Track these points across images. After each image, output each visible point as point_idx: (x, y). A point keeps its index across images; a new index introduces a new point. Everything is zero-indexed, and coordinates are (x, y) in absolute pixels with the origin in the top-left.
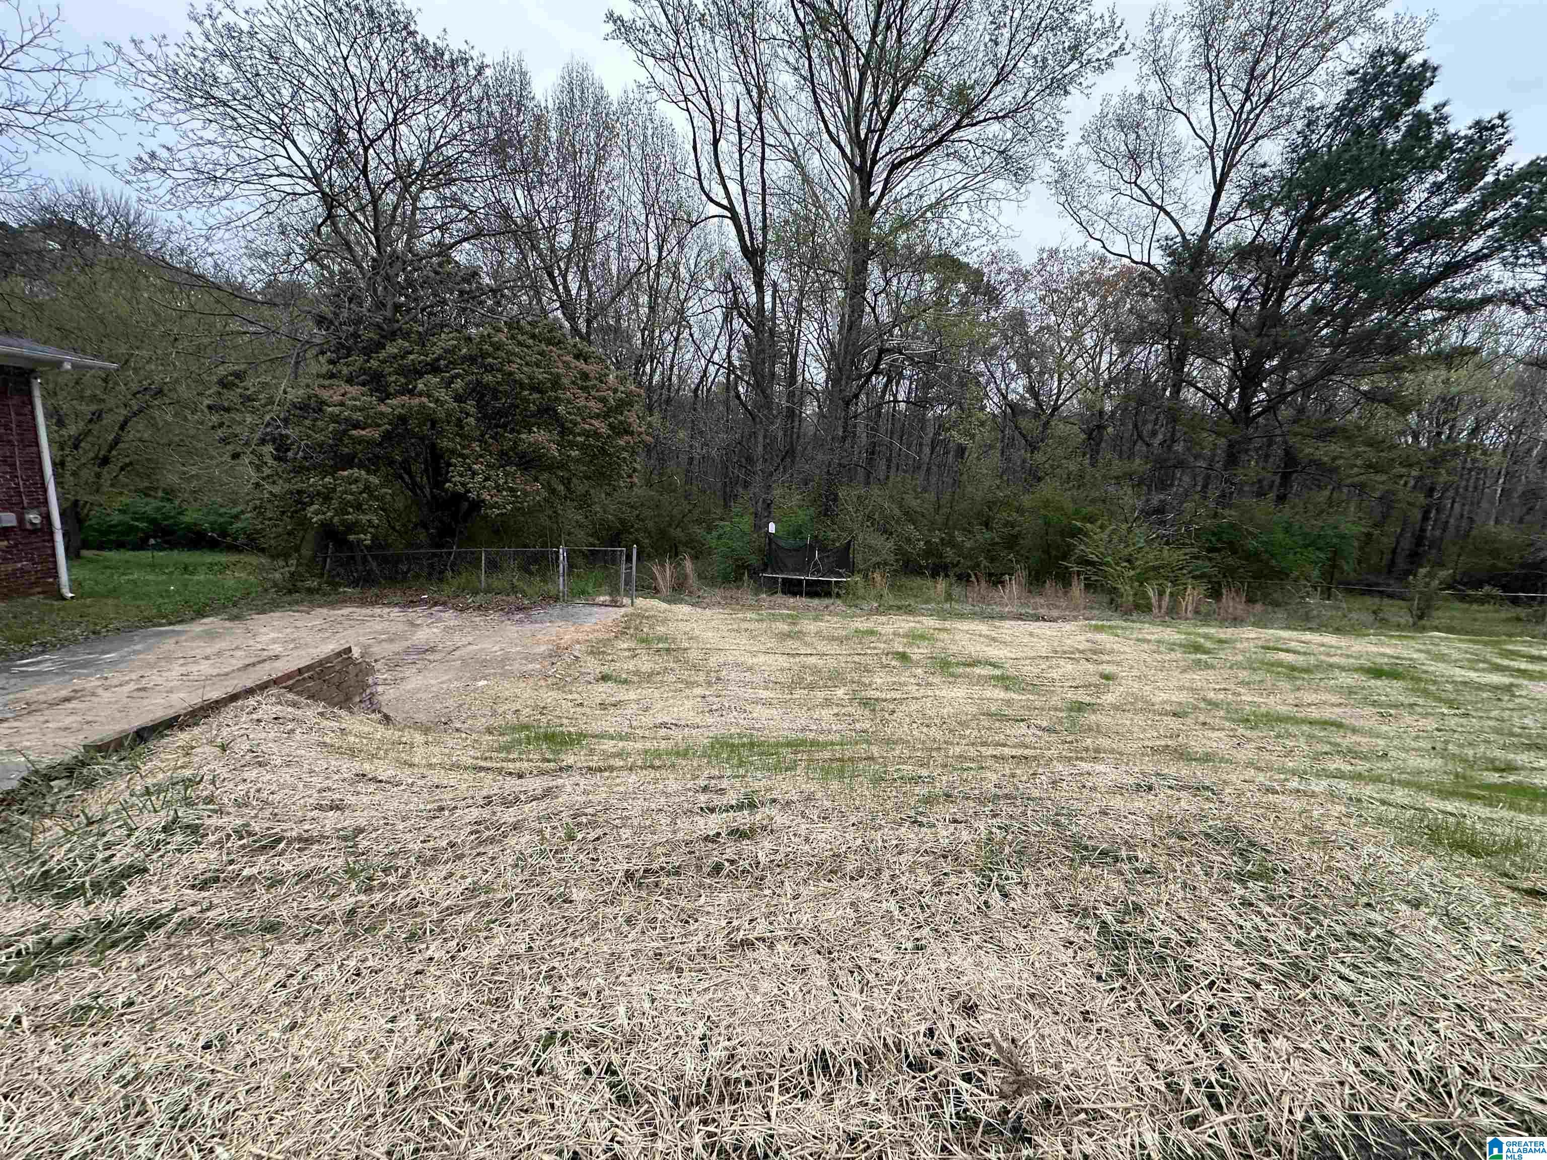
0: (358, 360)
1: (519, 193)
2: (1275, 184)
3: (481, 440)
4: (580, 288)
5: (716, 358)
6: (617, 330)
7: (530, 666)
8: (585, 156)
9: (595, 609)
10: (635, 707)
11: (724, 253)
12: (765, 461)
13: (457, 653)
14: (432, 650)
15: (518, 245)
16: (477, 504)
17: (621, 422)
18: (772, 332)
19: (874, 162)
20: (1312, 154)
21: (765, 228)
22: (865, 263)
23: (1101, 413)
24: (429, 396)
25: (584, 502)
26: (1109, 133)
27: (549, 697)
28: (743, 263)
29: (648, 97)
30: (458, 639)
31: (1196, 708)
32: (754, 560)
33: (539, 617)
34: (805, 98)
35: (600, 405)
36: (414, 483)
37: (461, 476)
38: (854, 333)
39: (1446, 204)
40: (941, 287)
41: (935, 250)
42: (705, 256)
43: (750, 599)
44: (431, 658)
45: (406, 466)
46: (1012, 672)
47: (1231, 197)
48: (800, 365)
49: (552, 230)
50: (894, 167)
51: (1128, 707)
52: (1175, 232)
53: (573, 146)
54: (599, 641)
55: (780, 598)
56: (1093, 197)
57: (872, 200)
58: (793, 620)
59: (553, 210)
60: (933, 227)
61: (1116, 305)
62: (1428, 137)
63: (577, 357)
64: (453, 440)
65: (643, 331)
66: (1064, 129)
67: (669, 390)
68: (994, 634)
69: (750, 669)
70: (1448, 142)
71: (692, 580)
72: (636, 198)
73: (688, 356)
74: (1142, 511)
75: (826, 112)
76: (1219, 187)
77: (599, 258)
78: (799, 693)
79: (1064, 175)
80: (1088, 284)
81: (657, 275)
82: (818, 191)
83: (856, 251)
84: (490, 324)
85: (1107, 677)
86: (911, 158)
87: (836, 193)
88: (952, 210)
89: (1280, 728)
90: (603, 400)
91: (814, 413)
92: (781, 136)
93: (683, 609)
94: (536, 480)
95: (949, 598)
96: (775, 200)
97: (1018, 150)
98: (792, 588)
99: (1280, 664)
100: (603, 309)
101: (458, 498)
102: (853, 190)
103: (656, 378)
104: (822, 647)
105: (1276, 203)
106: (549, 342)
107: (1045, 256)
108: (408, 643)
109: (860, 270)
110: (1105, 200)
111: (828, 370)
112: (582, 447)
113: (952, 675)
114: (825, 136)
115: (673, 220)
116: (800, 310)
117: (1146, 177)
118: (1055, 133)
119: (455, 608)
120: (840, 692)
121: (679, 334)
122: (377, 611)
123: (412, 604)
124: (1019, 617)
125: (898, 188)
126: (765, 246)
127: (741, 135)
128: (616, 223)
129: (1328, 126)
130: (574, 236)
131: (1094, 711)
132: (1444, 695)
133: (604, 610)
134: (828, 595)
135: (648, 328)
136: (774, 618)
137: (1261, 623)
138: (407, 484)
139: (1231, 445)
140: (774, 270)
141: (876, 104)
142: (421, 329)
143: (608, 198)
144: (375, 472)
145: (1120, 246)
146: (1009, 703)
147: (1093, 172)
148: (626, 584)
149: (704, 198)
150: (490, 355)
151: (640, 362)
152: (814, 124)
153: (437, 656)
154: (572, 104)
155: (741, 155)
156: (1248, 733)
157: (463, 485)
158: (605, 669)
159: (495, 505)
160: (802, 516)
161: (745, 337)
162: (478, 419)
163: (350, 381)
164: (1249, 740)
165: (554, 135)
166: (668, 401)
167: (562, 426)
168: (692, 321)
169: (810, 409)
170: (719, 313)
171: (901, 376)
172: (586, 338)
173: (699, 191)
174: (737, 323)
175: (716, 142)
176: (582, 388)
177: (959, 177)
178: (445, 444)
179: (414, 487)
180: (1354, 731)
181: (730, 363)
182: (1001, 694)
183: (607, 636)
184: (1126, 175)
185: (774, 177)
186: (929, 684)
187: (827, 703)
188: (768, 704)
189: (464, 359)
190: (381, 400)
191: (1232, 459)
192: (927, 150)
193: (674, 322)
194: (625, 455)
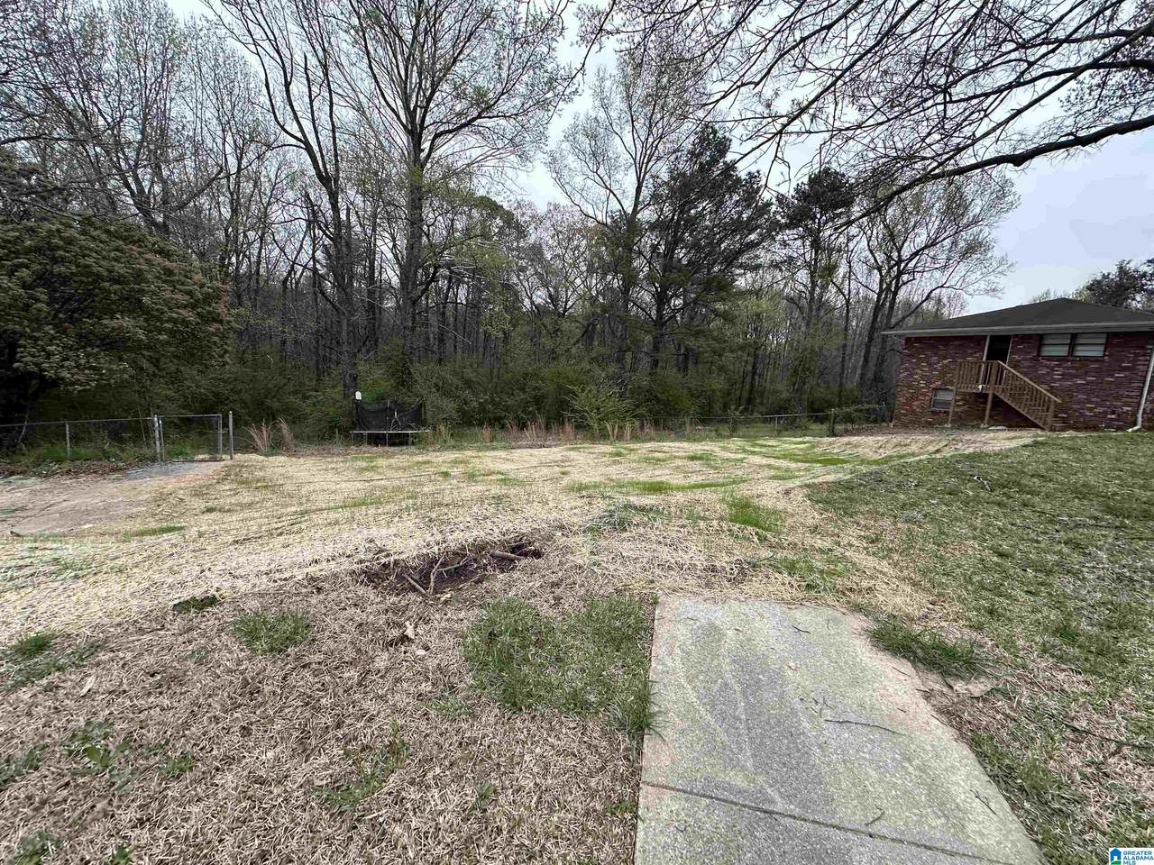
3: (55, 324)
5: (302, 257)
12: (350, 344)
13: (52, 509)
16: (55, 382)
17: (209, 312)
18: (349, 243)
19: (422, 128)
21: (336, 162)
22: (420, 201)
25: (175, 378)
28: (319, 185)
30: (50, 498)
32: (345, 422)
33: (137, 475)
35: (187, 297)
37: (33, 356)
38: (415, 250)
40: (484, 220)
43: (341, 449)
46: (512, 476)
48: (377, 268)
50: (437, 136)
52: (619, 207)
54: (201, 487)
55: (365, 448)
56: (573, 177)
57: (423, 155)
58: (371, 460)
64: (20, 324)
67: (258, 281)
70: (738, 181)
71: (289, 439)
72: (210, 114)
81: (238, 184)
86: (449, 131)
90: (190, 293)
91: (393, 306)
93: (280, 459)
94: (121, 359)
98: (376, 440)
99: (653, 459)
101: (28, 378)
102: (408, 145)
103: (244, 268)
106: (127, 240)
109: (417, 207)
112: (171, 333)
114: (383, 102)
115: (251, 139)
119: (38, 475)
121: (263, 234)
125: (443, 149)
126: (337, 176)
127: (310, 85)
133: (204, 464)
134: (404, 442)
135: (231, 224)
136: (356, 460)
145: (590, 211)
148: (225, 445)
149: (279, 128)
150: (60, 248)
151: (226, 254)
152: (372, 88)
155: (311, 101)
157: (36, 364)
159: (77, 382)
160: (384, 387)
166: (256, 291)
167: (146, 313)
168: (275, 227)
171: (460, 281)
173: (274, 122)
175: (287, 85)
176: (167, 282)
178: (9, 326)
183: (209, 482)
184: (591, 166)
185: (342, 120)
189: (29, 250)
192: (459, 128)
194: (216, 339)
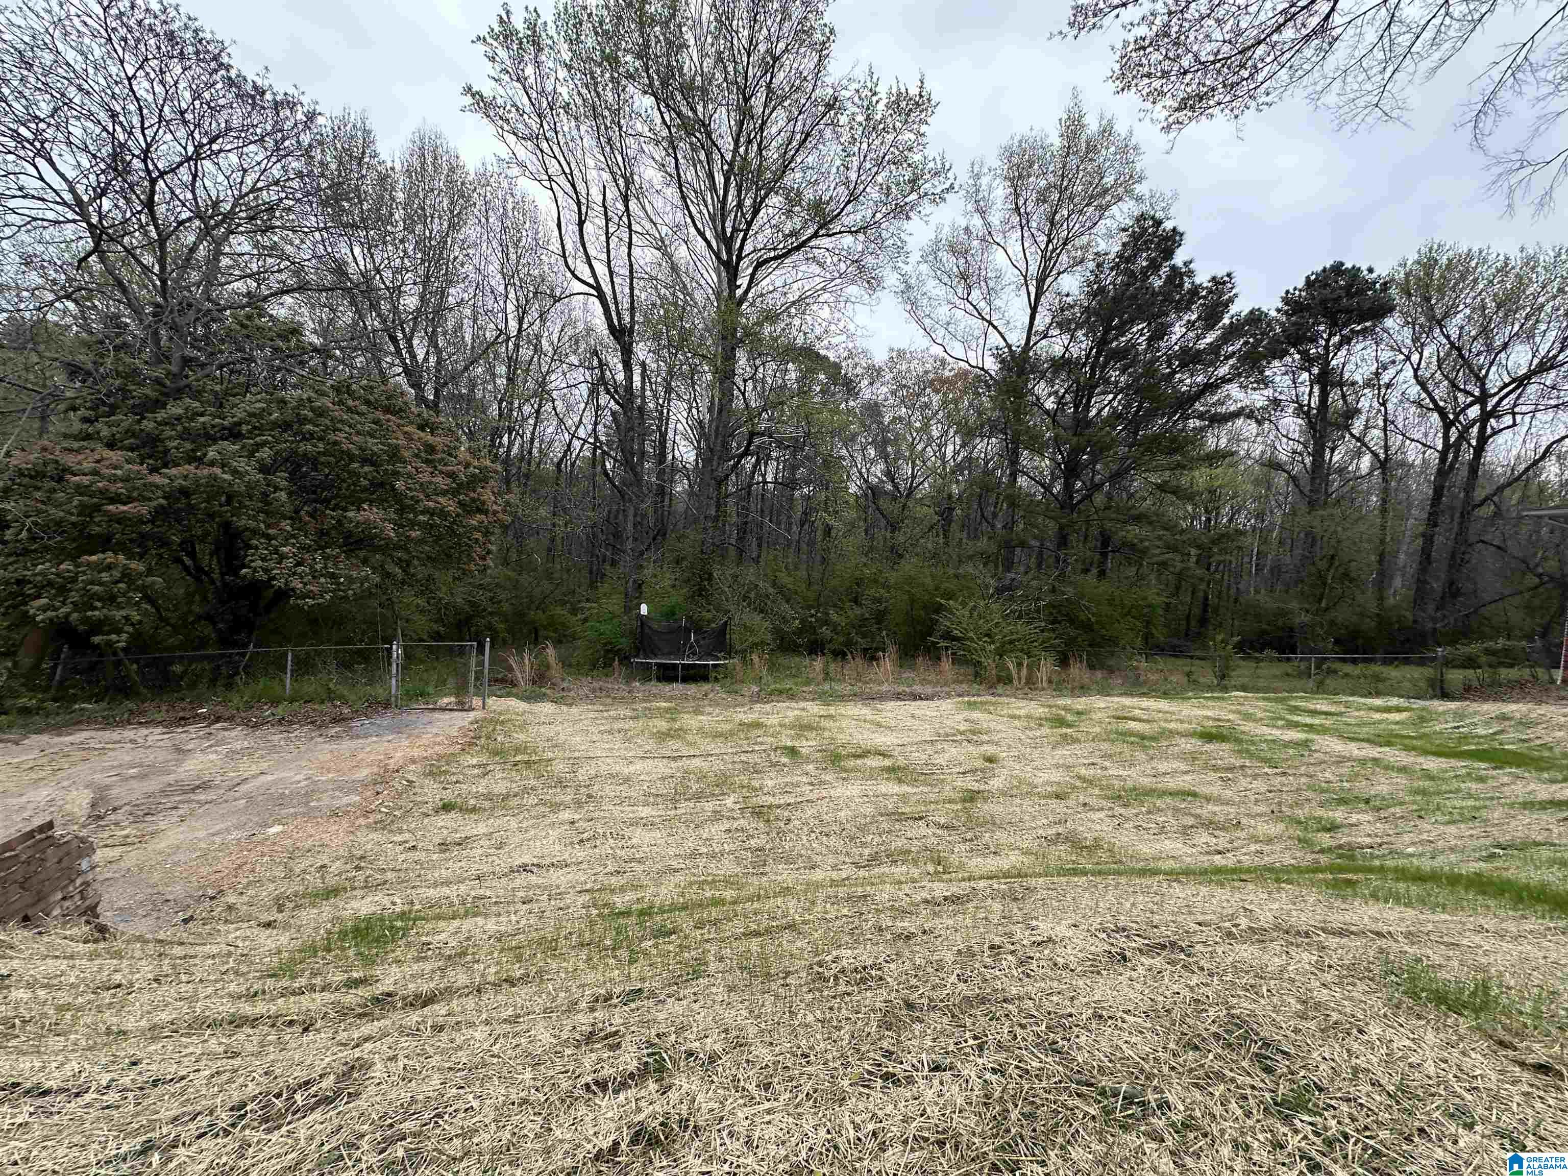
0: (124, 420)
1: (357, 250)
2: (1077, 309)
3: (295, 517)
4: (427, 353)
5: (582, 433)
6: (470, 399)
7: (346, 800)
8: (436, 220)
9: (437, 715)
10: (485, 843)
11: (589, 330)
12: (635, 539)
13: (244, 788)
14: (205, 786)
15: (353, 303)
16: (284, 594)
17: (473, 500)
18: (641, 409)
19: (740, 258)
20: (1102, 290)
21: (632, 309)
22: (733, 349)
23: (950, 496)
24: (223, 466)
25: (427, 587)
26: (944, 256)
27: (369, 840)
28: (609, 340)
29: (510, 173)
30: (248, 767)
31: (1074, 787)
32: (624, 643)
33: (361, 731)
34: (672, 192)
35: (449, 481)
36: (199, 569)
37: (263, 560)
38: (724, 413)
39: (1198, 338)
40: (804, 377)
41: (800, 341)
42: (569, 331)
43: (622, 689)
44: (202, 797)
45: (188, 547)
46: (901, 762)
47: (1043, 319)
48: (669, 444)
49: (397, 291)
50: (759, 265)
51: (1014, 792)
52: (1003, 344)
53: (423, 209)
54: (440, 757)
55: (656, 687)
56: (935, 308)
57: (739, 292)
58: (672, 714)
59: (397, 271)
60: (797, 322)
61: (956, 401)
62: (1181, 285)
63: (421, 428)
64: (254, 518)
65: (500, 402)
66: (907, 248)
67: (529, 464)
68: (877, 718)
69: (627, 780)
70: (1195, 291)
71: (556, 671)
72: (493, 268)
73: (550, 430)
74: (997, 589)
75: (692, 208)
76: (1034, 311)
77: (450, 325)
78: (684, 807)
79: (909, 287)
80: (932, 382)
81: (517, 347)
82: (687, 281)
83: (724, 338)
84: (310, 386)
85: (990, 760)
86: (775, 258)
87: (703, 282)
88: (815, 307)
89: (1149, 802)
90: (452, 475)
91: (685, 490)
92: (648, 226)
93: (547, 708)
94: (365, 562)
95: (827, 677)
96: (642, 283)
97: (870, 260)
98: (668, 675)
99: (1131, 733)
100: (454, 377)
101: (255, 588)
102: (720, 281)
103: (515, 450)
104: (707, 745)
105: (1079, 326)
106: (387, 410)
107: (894, 354)
108: (171, 778)
109: (729, 357)
110: (943, 312)
111: (698, 448)
112: (428, 527)
113: (846, 770)
114: (692, 230)
115: (535, 293)
116: (669, 390)
117: (976, 295)
118: (900, 249)
119: (246, 723)
120: (729, 801)
121: (540, 406)
122: (129, 733)
123: (182, 721)
124: (898, 697)
125: (764, 283)
126: (632, 327)
127: (608, 220)
128: (471, 290)
129: (1112, 269)
130: (422, 298)
131: (985, 800)
132: (1262, 754)
133: (447, 716)
134: (705, 678)
135: (506, 398)
136: (650, 714)
137: (1105, 692)
138: (186, 568)
139: (1061, 528)
140: (641, 351)
141: (740, 205)
142: (218, 388)
143: (462, 265)
144: (141, 556)
145: (959, 352)
146: (904, 798)
147: (934, 288)
148: (477, 679)
149: (569, 275)
150: (310, 421)
151: (496, 433)
152: (680, 216)
153: (211, 795)
154: (422, 167)
155: (608, 238)
156: (1122, 811)
157: (266, 570)
158: (448, 795)
159: (309, 595)
160: (676, 598)
161: (613, 414)
162: (290, 494)
163: (111, 445)
164: (1128, 820)
165: (400, 196)
166: (527, 476)
167: (399, 502)
168: (555, 394)
169: (680, 487)
170: (584, 389)
171: (769, 457)
172: (434, 406)
173: (563, 268)
174: (604, 399)
175: (581, 223)
176: (427, 462)
177: (818, 280)
178: (242, 522)
179: (198, 573)
180: (1208, 799)
181: (596, 438)
182: (893, 788)
183: (451, 750)
184: (960, 291)
185: (642, 262)
186: (822, 783)
187: (717, 816)
188: (649, 824)
189: (275, 425)
190: (154, 470)
191: (1063, 541)
192: (789, 253)
193: (535, 395)
194: (478, 535)
